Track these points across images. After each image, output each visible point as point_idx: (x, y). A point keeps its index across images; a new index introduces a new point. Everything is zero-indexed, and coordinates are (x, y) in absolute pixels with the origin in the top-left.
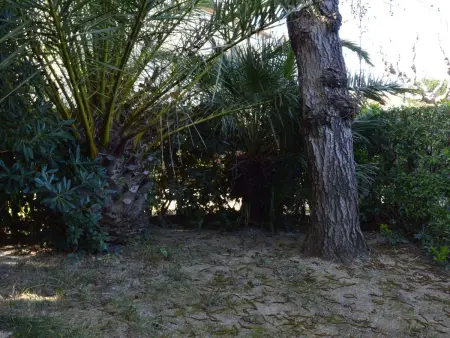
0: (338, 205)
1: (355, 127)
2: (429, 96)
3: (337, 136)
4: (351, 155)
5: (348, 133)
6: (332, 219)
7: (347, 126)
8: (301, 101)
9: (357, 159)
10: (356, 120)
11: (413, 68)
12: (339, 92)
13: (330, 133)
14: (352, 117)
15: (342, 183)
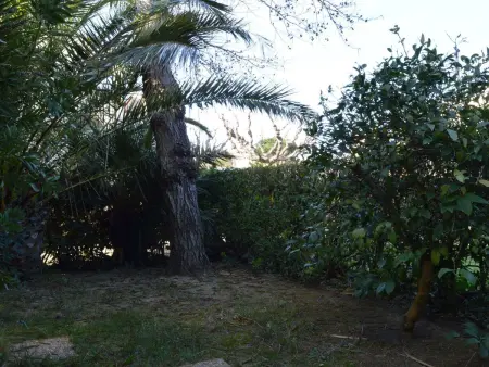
0: (189, 237)
1: (199, 184)
2: (265, 157)
3: (186, 190)
4: (196, 203)
5: (193, 187)
6: (186, 247)
7: (192, 183)
8: (160, 166)
9: (201, 206)
10: (199, 178)
11: (250, 133)
12: (185, 160)
13: (181, 188)
14: (195, 177)
15: (191, 222)
